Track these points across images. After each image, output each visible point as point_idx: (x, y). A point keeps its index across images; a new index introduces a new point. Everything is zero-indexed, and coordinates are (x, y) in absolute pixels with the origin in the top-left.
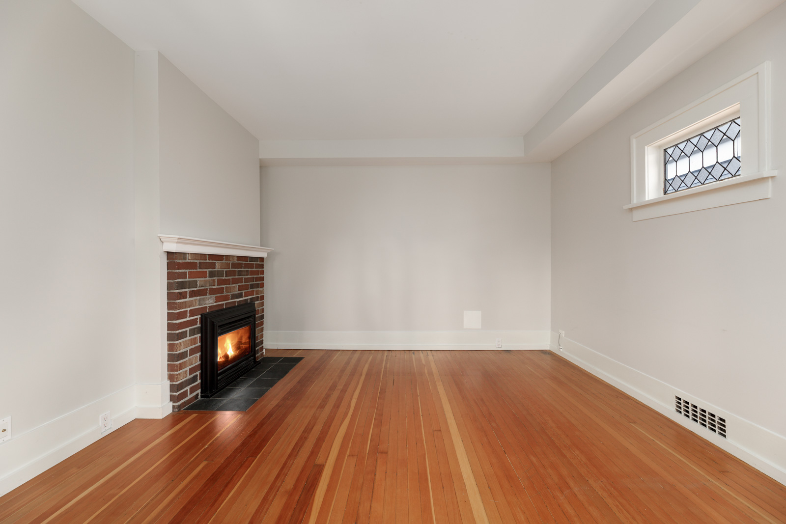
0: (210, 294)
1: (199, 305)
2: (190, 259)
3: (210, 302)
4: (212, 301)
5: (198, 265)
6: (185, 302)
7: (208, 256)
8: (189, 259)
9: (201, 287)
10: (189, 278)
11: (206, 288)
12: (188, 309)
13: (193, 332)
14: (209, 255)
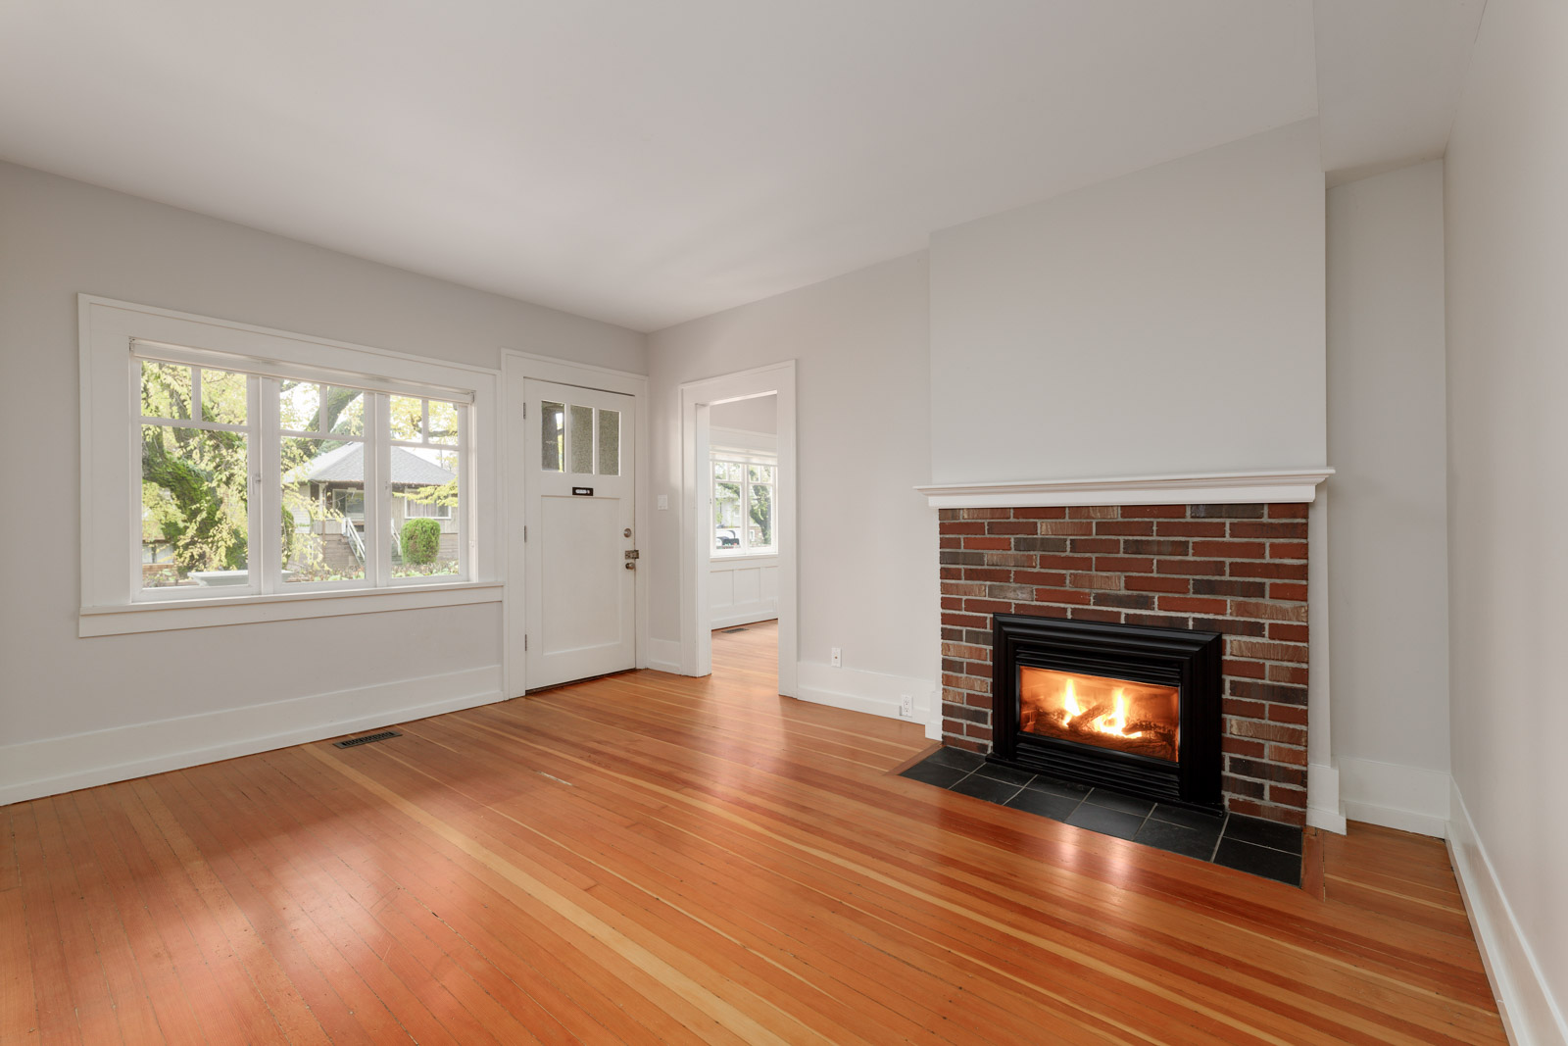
0: (1015, 581)
1: (990, 596)
2: (966, 517)
3: (1019, 596)
4: (1024, 596)
5: (986, 528)
6: (957, 585)
7: (1012, 511)
8: (964, 518)
9: (993, 565)
10: (965, 548)
11: (1008, 568)
12: (964, 598)
13: (973, 637)
14: (1014, 508)
